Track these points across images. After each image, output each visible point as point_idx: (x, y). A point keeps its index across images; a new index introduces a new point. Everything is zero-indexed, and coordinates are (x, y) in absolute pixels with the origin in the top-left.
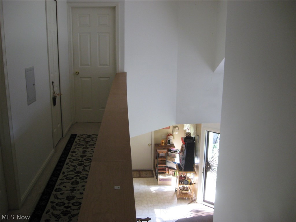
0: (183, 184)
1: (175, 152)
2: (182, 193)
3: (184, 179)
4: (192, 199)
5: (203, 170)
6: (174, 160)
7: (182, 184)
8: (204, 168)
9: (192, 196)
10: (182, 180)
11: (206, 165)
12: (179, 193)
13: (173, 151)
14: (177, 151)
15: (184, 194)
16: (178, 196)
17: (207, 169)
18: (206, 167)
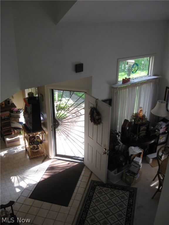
0: (34, 144)
1: (18, 112)
2: (33, 152)
3: (33, 139)
4: (44, 155)
5: (51, 128)
6: (19, 120)
7: (32, 144)
8: (52, 126)
9: (43, 153)
10: (32, 141)
11: (54, 122)
12: (31, 152)
13: (15, 111)
14: (20, 110)
15: (36, 152)
16: (31, 156)
17: (55, 126)
18: (54, 124)
